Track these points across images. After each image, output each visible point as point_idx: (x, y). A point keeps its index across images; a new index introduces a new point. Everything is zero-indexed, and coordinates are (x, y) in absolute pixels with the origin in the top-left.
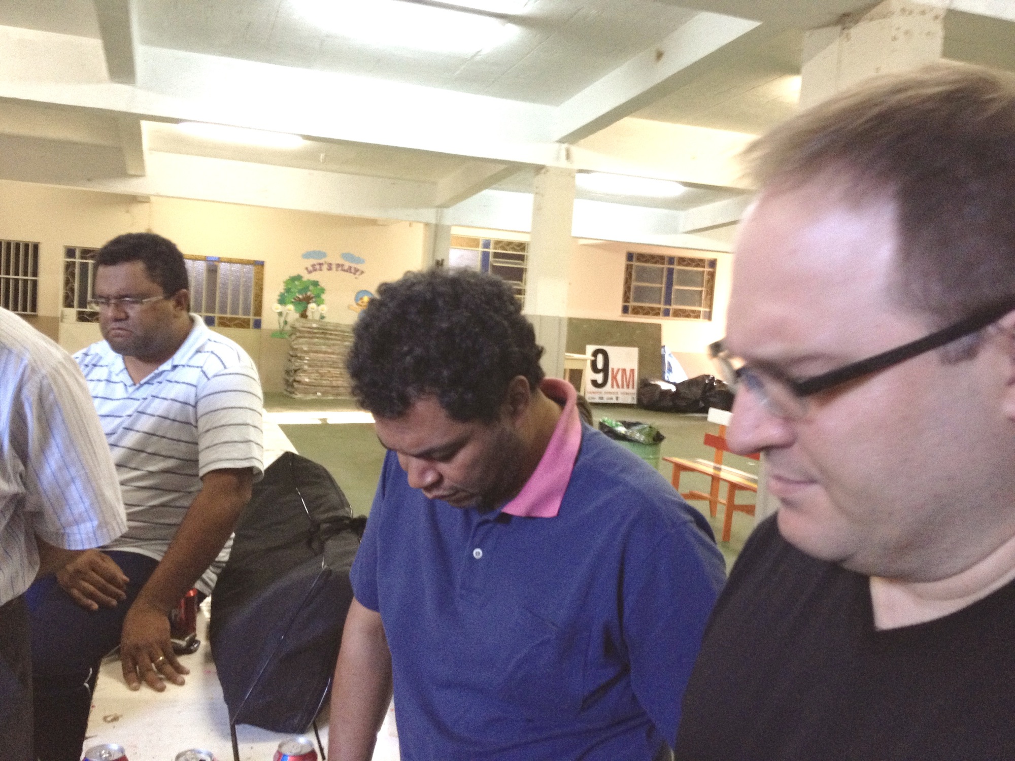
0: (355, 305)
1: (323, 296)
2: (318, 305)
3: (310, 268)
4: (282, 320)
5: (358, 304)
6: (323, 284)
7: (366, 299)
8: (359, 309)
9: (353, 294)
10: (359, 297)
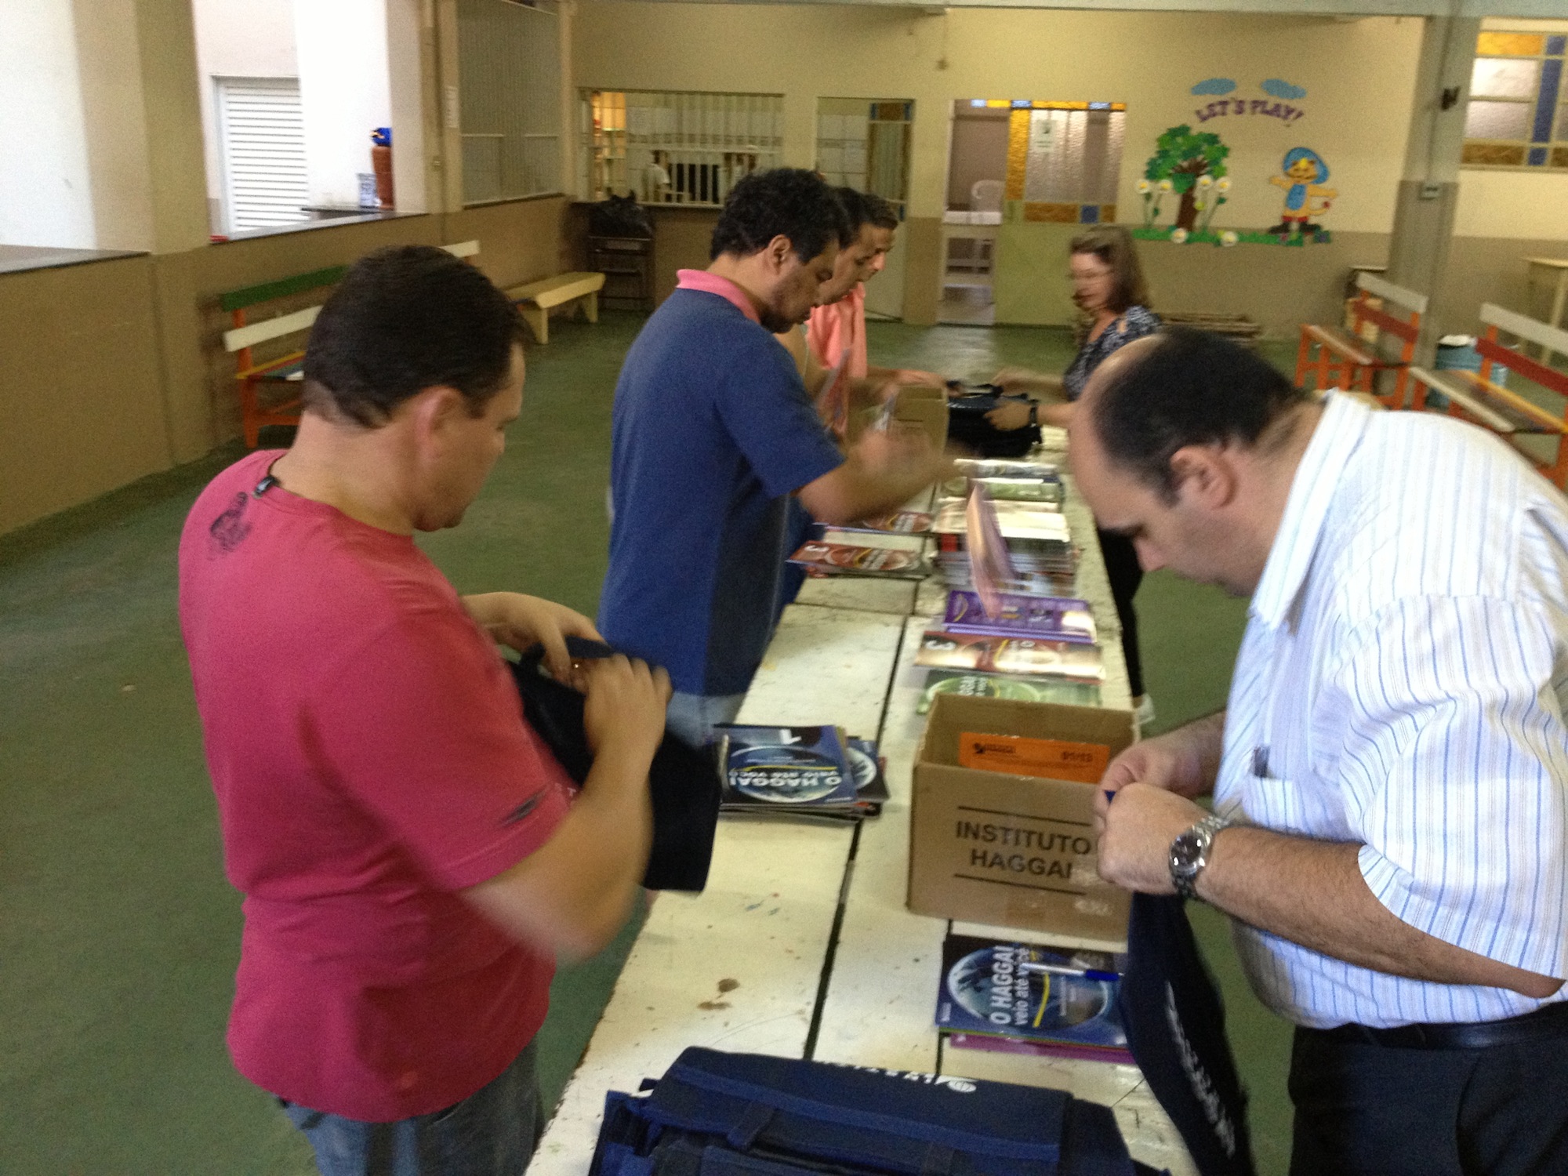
0: (1282, 177)
1: (1226, 162)
3: (1205, 112)
4: (1151, 205)
5: (1288, 175)
6: (1225, 140)
7: (1303, 163)
8: (1289, 184)
9: (1281, 156)
10: (1290, 160)
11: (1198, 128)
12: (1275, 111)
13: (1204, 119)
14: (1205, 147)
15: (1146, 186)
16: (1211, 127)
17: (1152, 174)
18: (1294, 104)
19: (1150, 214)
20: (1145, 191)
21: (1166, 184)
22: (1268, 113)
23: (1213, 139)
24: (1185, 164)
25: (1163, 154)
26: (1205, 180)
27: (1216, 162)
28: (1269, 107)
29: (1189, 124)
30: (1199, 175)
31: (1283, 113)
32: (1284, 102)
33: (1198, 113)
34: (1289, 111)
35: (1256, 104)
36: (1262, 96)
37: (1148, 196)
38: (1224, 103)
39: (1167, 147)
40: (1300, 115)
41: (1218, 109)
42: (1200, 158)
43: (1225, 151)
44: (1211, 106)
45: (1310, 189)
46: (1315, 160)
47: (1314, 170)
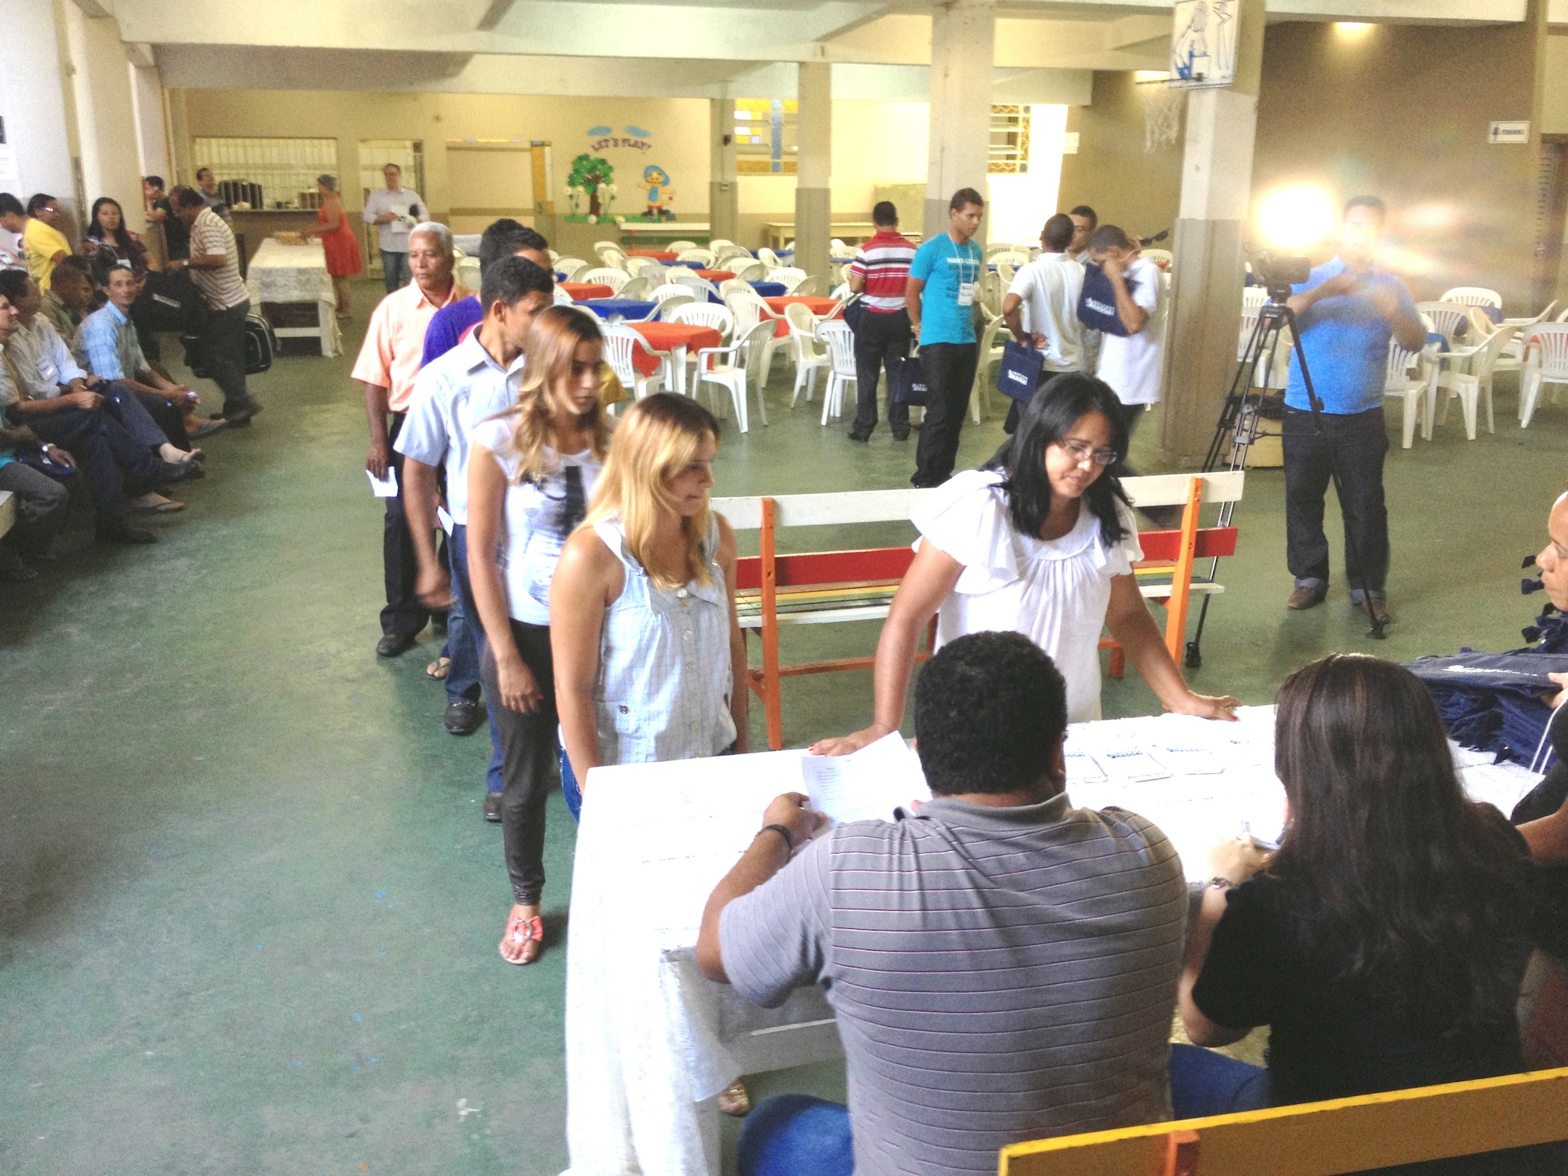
0: (645, 183)
1: (612, 175)
2: (608, 184)
3: (597, 146)
4: (574, 202)
5: (647, 181)
6: (610, 162)
7: (655, 175)
8: (649, 186)
9: (642, 171)
10: (648, 171)
11: (594, 155)
12: (635, 145)
13: (596, 150)
14: (599, 167)
15: (569, 190)
16: (601, 155)
17: (572, 183)
18: (646, 140)
19: (574, 207)
20: (569, 193)
21: (581, 189)
22: (630, 145)
23: (603, 162)
24: (590, 177)
25: (576, 171)
26: (602, 186)
27: (606, 175)
28: (632, 142)
29: (589, 153)
30: (598, 183)
31: (640, 145)
32: (639, 139)
33: (593, 147)
34: (643, 144)
35: (625, 141)
36: (627, 136)
37: (571, 197)
38: (606, 141)
39: (578, 167)
40: (649, 147)
41: (603, 144)
42: (598, 173)
43: (610, 169)
44: (599, 143)
45: (661, 189)
46: (661, 173)
47: (661, 179)
